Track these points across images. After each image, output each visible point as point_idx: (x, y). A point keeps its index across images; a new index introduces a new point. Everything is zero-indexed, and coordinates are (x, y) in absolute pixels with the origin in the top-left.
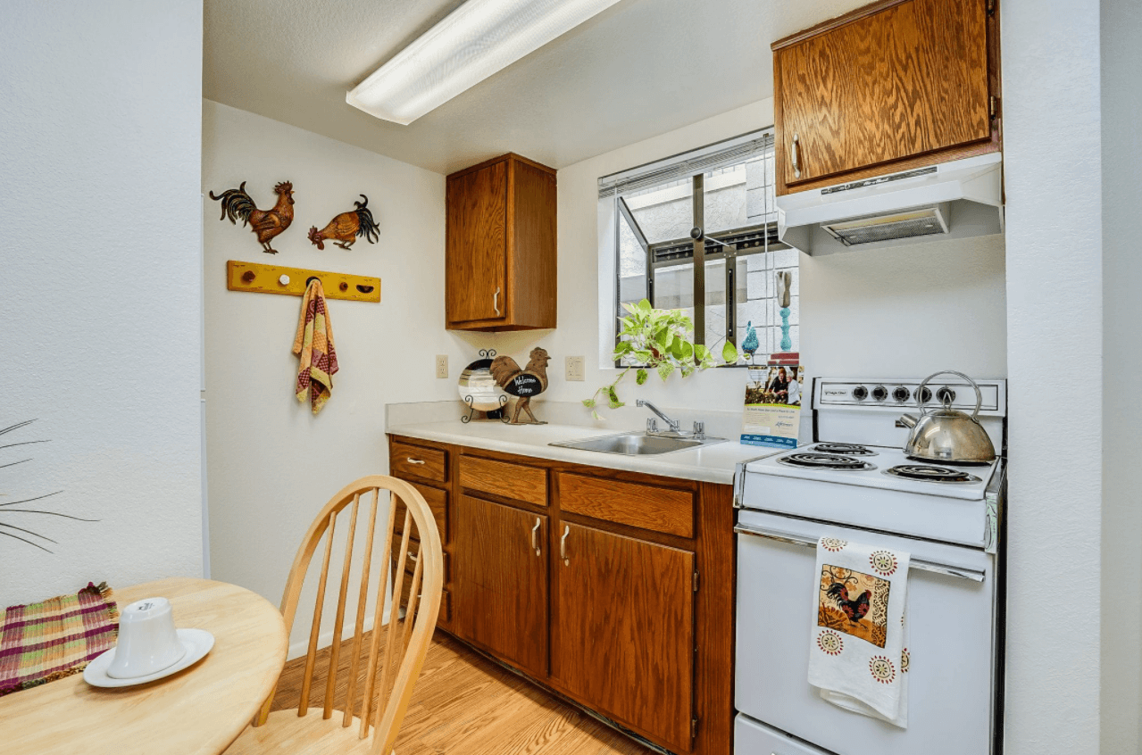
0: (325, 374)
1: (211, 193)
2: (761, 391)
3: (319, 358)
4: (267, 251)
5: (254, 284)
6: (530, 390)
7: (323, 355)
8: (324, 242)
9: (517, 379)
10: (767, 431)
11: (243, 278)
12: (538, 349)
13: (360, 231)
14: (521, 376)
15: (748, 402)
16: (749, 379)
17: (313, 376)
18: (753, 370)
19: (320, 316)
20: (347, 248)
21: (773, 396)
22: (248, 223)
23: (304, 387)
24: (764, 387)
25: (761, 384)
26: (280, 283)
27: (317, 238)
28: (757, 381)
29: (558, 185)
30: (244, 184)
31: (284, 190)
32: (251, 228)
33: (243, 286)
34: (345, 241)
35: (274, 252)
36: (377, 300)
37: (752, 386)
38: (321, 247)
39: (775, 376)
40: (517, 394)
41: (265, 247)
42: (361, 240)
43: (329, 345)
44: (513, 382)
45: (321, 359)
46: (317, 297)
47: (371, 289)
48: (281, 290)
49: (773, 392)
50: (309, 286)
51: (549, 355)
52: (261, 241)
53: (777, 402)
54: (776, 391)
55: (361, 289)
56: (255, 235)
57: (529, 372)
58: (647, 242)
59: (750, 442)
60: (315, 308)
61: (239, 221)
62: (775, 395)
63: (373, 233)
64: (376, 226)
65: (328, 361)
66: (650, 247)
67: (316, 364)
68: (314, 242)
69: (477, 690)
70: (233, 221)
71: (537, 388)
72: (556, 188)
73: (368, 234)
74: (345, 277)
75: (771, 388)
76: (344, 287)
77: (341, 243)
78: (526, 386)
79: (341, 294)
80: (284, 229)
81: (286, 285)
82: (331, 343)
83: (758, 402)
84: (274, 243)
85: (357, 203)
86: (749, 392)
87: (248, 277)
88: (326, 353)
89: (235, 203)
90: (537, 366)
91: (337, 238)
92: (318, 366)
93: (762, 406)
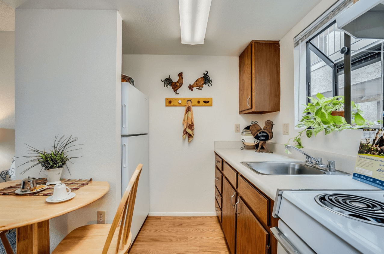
0: (190, 130)
1: (162, 80)
2: (370, 145)
4: (176, 94)
5: (172, 104)
6: (264, 138)
7: (190, 124)
8: (193, 88)
9: (259, 133)
10: (370, 174)
11: (169, 102)
12: (268, 120)
13: (205, 83)
14: (261, 132)
15: (360, 152)
16: (362, 137)
17: (187, 131)
18: (366, 131)
19: (189, 112)
20: (201, 89)
21: (377, 150)
22: (171, 87)
23: (184, 134)
24: (371, 143)
25: (370, 140)
26: (179, 103)
27: (191, 88)
28: (367, 138)
29: (281, 48)
30: (170, 76)
31: (180, 75)
32: (172, 88)
33: (169, 105)
34: (200, 87)
35: (178, 94)
36: (211, 105)
37: (364, 142)
38: (192, 90)
39: (381, 136)
40: (259, 139)
42: (205, 86)
43: (192, 122)
44: (257, 135)
45: (189, 126)
46: (189, 106)
47: (208, 102)
48: (180, 105)
49: (377, 147)
50: (187, 103)
51: (274, 123)
52: (174, 91)
53: (379, 154)
54: (379, 147)
55: (205, 102)
56: (173, 89)
57: (264, 131)
58: (333, 63)
59: (358, 179)
60: (188, 110)
61: (169, 86)
62: (379, 149)
63: (210, 83)
64: (211, 81)
65: (191, 126)
66: (335, 65)
67: (187, 127)
68: (190, 89)
69: (219, 252)
70: (167, 87)
71: (267, 138)
72: (280, 49)
73: (208, 84)
74: (199, 99)
75: (377, 144)
76: (199, 102)
77: (198, 88)
78: (263, 136)
79: (198, 104)
80: (180, 86)
81: (181, 103)
82: (192, 120)
83: (367, 153)
84: (178, 91)
85: (204, 74)
86: (362, 146)
87: (170, 102)
89: (168, 81)
90: (267, 128)
91: (197, 86)
92: (188, 128)
93: (369, 156)
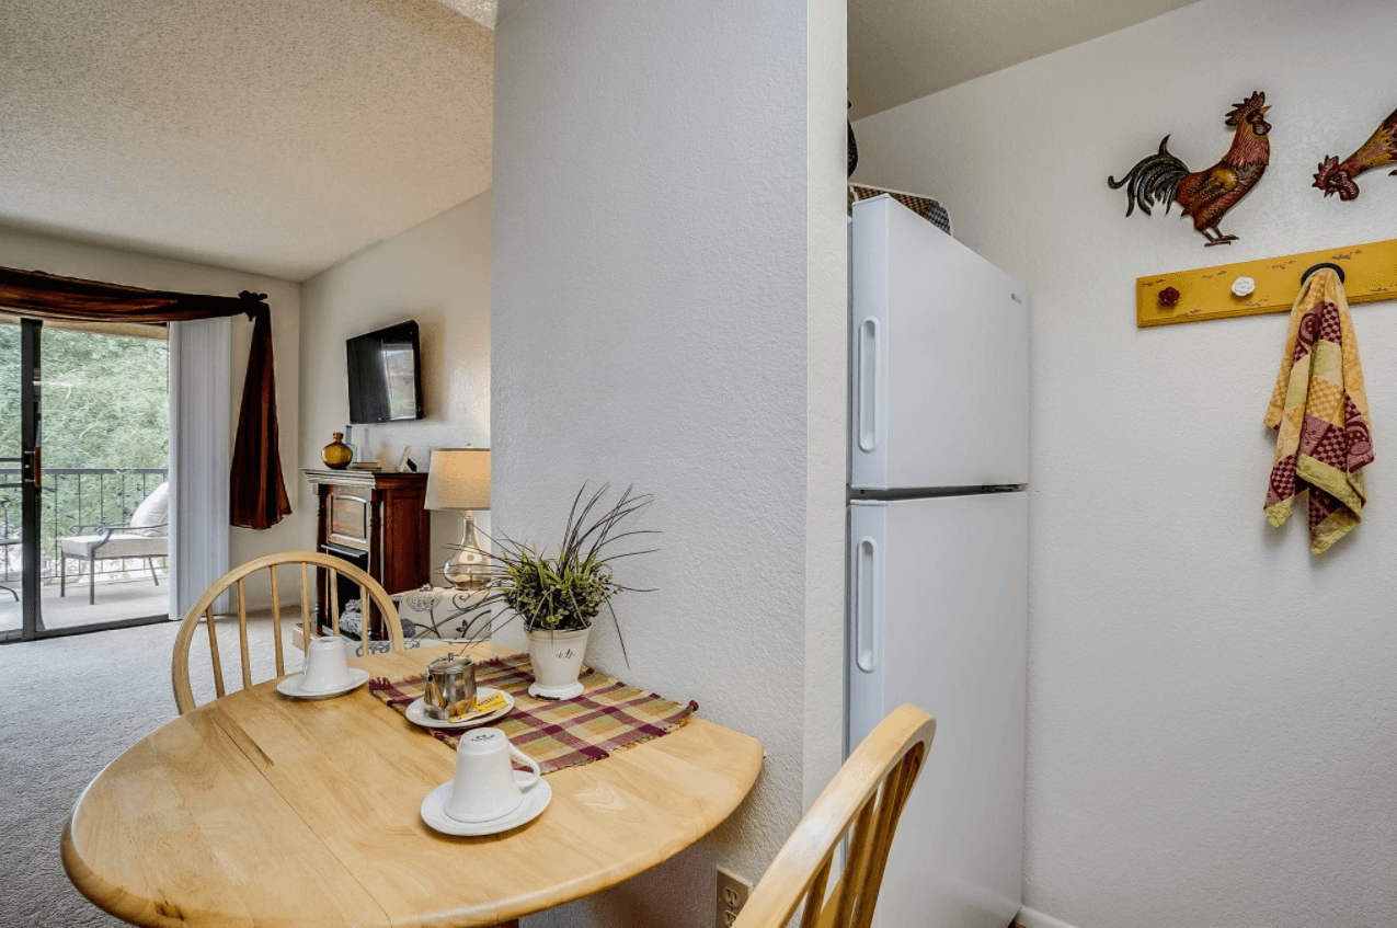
0: (1333, 470)
1: (1110, 179)
3: (1320, 433)
4: (1212, 242)
5: (1183, 308)
7: (1330, 428)
8: (1358, 181)
11: (1165, 301)
17: (1303, 474)
19: (1326, 347)
22: (1174, 204)
23: (1281, 497)
26: (1234, 296)
27: (1336, 178)
30: (1166, 138)
31: (1247, 113)
32: (1180, 210)
33: (1164, 317)
35: (1227, 240)
38: (1350, 195)
41: (1208, 236)
43: (1348, 408)
45: (1325, 437)
46: (1322, 306)
48: (1243, 308)
50: (1306, 284)
52: (1200, 228)
56: (1189, 219)
60: (1316, 334)
61: (1159, 206)
65: (1344, 440)
67: (1308, 448)
68: (1330, 192)
70: (1147, 211)
80: (1249, 189)
81: (1249, 296)
82: (1354, 400)
84: (1226, 226)
87: (1169, 298)
88: (1337, 422)
89: (1155, 177)
91: (1394, 158)
92: (1314, 452)
